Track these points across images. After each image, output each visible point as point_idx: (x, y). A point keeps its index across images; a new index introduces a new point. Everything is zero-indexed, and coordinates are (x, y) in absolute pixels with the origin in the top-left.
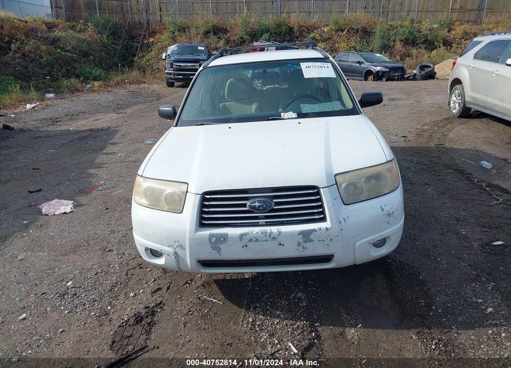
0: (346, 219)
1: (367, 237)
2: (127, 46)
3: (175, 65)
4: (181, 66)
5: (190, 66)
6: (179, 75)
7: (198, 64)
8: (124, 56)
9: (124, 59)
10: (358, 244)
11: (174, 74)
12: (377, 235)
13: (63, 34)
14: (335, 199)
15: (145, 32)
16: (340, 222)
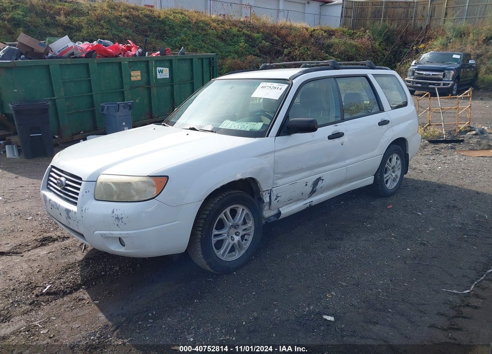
0: (86, 210)
1: (101, 230)
2: (396, 52)
3: (417, 73)
4: (422, 74)
5: (433, 75)
6: (417, 83)
7: (442, 73)
8: (391, 61)
9: (389, 64)
10: (96, 232)
11: (413, 82)
12: (108, 232)
13: (337, 41)
14: (86, 192)
15: (419, 38)
16: (82, 211)
